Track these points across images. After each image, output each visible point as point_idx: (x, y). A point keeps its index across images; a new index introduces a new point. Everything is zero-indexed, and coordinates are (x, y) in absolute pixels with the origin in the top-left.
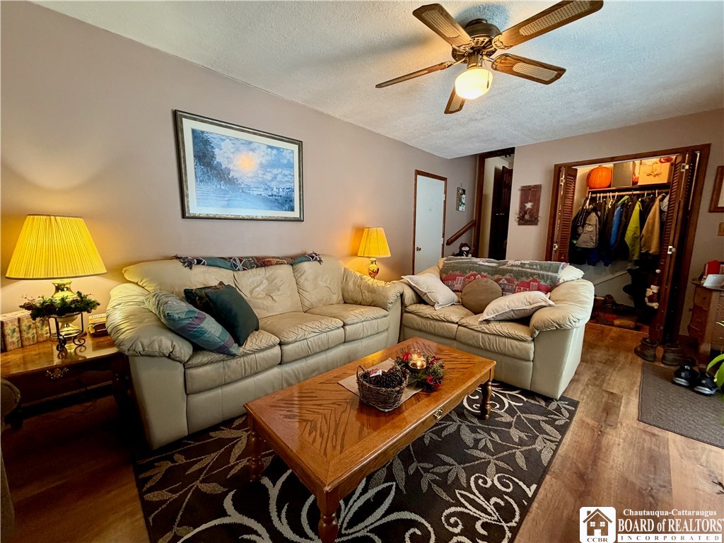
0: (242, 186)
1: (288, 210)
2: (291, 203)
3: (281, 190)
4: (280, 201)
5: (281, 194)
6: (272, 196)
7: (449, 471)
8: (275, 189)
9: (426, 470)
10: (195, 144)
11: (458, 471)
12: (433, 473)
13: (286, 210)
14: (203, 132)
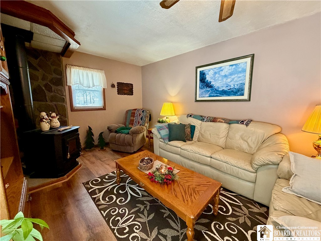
0: (216, 87)
1: (240, 95)
2: (242, 92)
3: (236, 85)
4: (235, 91)
5: (235, 88)
6: (230, 89)
7: (144, 216)
8: (232, 86)
9: (146, 207)
10: (200, 76)
11: (144, 219)
12: (144, 209)
13: (238, 96)
14: (203, 71)
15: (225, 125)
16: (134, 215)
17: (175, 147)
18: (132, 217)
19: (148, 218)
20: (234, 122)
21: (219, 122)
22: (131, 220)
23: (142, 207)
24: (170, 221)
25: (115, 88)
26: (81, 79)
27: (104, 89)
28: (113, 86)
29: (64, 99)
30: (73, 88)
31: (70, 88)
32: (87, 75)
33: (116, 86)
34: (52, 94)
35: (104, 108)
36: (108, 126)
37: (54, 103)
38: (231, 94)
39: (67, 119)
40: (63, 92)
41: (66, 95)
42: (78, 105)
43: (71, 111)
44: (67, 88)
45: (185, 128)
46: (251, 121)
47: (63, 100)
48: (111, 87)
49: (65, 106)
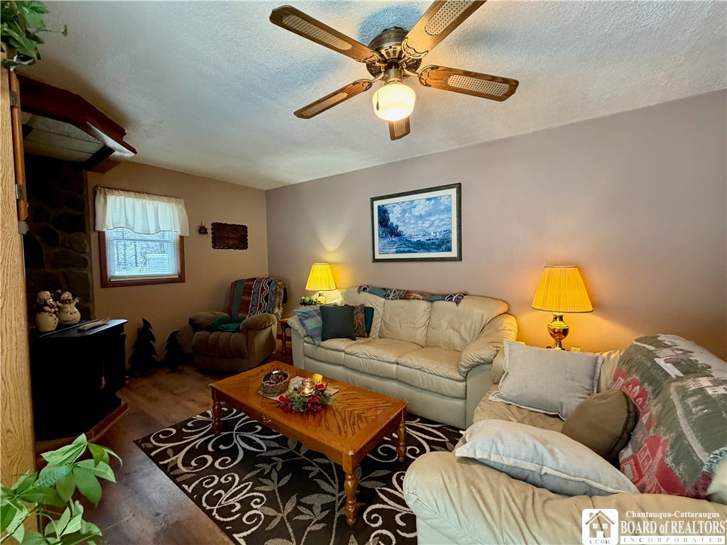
0: (406, 236)
1: (445, 251)
2: (449, 244)
3: (438, 233)
4: (437, 243)
5: (438, 237)
6: (429, 240)
7: (272, 481)
8: (432, 234)
9: (275, 467)
10: (379, 215)
11: (271, 486)
12: (271, 470)
13: (442, 251)
14: (383, 206)
15: (424, 305)
16: (251, 483)
17: (334, 350)
18: (246, 487)
19: (278, 483)
20: (437, 298)
21: (413, 299)
22: (245, 491)
23: (267, 468)
24: (319, 481)
25: (205, 236)
26: (128, 218)
27: (182, 238)
28: (202, 230)
29: (86, 260)
30: (110, 234)
31: (101, 235)
32: (144, 209)
33: (210, 231)
34: (57, 250)
35: (181, 278)
36: (192, 315)
37: (62, 270)
38: (432, 249)
39: (89, 305)
40: (85, 246)
41: (91, 252)
42: (117, 273)
43: (102, 287)
44: (94, 237)
45: (355, 312)
46: (465, 295)
47: (85, 263)
48: (197, 234)
49: (87, 275)
